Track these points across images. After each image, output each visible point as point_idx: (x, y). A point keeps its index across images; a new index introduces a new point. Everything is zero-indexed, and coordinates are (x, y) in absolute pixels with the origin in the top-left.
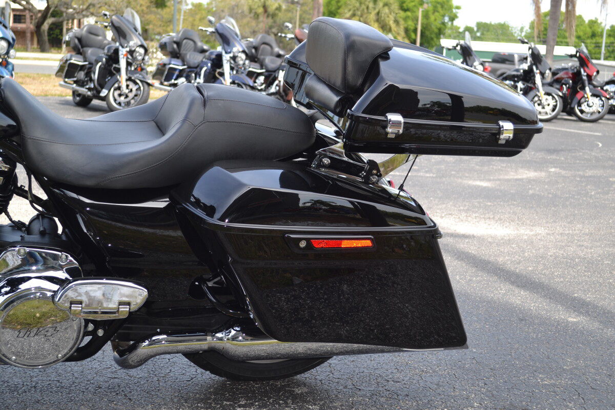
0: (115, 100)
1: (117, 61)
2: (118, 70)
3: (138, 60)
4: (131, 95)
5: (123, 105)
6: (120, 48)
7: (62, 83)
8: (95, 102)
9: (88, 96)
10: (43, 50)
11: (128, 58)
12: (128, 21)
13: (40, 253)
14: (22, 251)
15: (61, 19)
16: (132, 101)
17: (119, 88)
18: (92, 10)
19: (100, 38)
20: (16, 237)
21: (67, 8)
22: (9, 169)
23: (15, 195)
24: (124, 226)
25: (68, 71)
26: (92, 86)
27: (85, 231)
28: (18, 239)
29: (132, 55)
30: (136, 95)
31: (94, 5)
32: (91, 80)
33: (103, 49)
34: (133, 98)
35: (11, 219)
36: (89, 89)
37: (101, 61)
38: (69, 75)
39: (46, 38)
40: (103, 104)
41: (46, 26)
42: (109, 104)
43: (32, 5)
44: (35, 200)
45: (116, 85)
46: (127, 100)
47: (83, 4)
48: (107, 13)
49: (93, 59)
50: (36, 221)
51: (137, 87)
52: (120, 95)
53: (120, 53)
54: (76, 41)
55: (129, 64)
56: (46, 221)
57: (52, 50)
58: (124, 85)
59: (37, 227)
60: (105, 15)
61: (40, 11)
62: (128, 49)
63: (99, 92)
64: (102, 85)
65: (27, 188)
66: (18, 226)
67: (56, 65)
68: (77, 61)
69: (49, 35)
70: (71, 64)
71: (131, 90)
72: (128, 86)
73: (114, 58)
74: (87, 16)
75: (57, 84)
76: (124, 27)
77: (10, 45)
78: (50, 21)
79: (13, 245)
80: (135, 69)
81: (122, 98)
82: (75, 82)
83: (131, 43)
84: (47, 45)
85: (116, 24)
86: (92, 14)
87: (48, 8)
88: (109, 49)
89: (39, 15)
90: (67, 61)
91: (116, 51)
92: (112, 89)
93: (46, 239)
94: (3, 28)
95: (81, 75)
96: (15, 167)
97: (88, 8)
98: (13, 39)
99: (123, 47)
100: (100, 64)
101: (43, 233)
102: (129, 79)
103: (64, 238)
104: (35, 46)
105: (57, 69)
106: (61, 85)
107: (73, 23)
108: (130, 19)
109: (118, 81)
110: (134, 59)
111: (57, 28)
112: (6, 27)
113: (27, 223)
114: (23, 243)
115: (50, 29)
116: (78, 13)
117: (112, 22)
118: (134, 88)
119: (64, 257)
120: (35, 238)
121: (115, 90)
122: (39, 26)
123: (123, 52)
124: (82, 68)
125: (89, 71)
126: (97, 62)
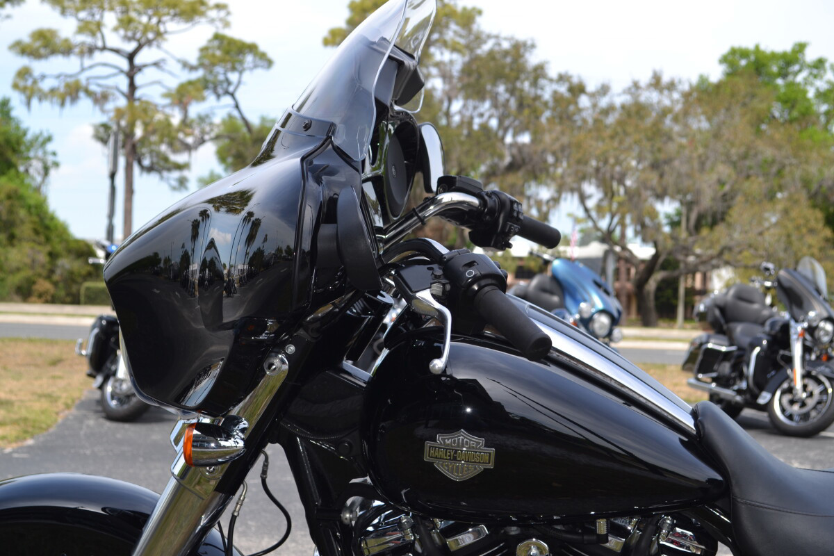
0: (783, 410)
1: (787, 345)
2: (789, 361)
3: (822, 343)
4: (811, 403)
5: (796, 418)
6: (792, 323)
7: (693, 381)
8: (747, 413)
9: (737, 403)
10: (647, 323)
11: (805, 339)
12: (805, 278)
15: (676, 273)
16: (813, 414)
17: (790, 390)
18: (726, 256)
19: (756, 306)
21: (687, 255)
25: (701, 360)
26: (744, 386)
29: (812, 334)
30: (819, 403)
31: (730, 249)
32: (741, 376)
33: (763, 324)
34: (814, 408)
36: (739, 392)
37: (760, 344)
38: (704, 368)
39: (651, 303)
40: (762, 416)
41: (652, 285)
42: (772, 415)
43: (630, 252)
45: (785, 385)
46: (805, 410)
48: (770, 266)
49: (745, 341)
51: (820, 388)
52: (792, 402)
53: (792, 331)
54: (718, 312)
55: (807, 350)
57: (662, 323)
58: (798, 385)
60: (767, 269)
61: (643, 261)
62: (806, 325)
63: (756, 397)
64: (761, 383)
67: (684, 347)
68: (718, 345)
69: (657, 298)
70: (708, 350)
71: (811, 395)
72: (805, 387)
73: (781, 338)
75: (684, 382)
76: (799, 288)
77: (613, 321)
78: (658, 276)
80: (818, 358)
81: (796, 408)
82: (714, 380)
83: (812, 314)
84: (653, 315)
85: (786, 284)
86: (727, 263)
87: (656, 257)
88: (773, 325)
89: (642, 267)
90: (701, 344)
91: (786, 328)
92: (778, 394)
94: (605, 295)
95: (726, 368)
97: (720, 254)
98: (618, 311)
99: (796, 321)
100: (758, 349)
102: (807, 375)
104: (634, 316)
105: (684, 357)
106: (690, 384)
107: (694, 279)
108: (809, 274)
109: (788, 377)
110: (816, 341)
111: (669, 286)
112: (607, 292)
115: (659, 289)
116: (703, 263)
117: (779, 281)
118: (817, 390)
121: (783, 393)
122: (640, 284)
123: (796, 329)
124: (726, 356)
125: (738, 360)
126: (753, 347)
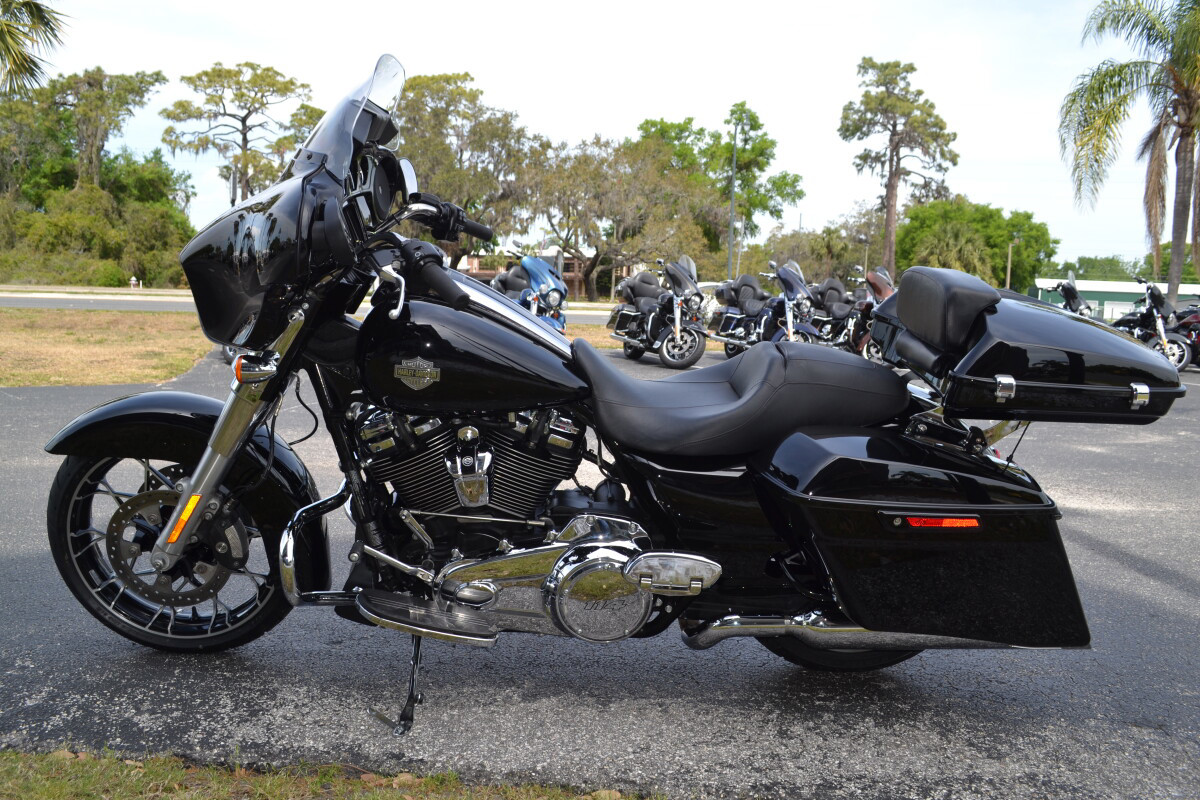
0: (669, 352)
1: (672, 311)
2: (673, 321)
3: (693, 309)
4: (686, 347)
5: (677, 357)
6: (675, 297)
7: (613, 334)
8: (647, 354)
9: (641, 348)
10: (591, 299)
11: (683, 307)
12: (683, 268)
13: (607, 521)
14: (591, 519)
15: (610, 267)
16: (687, 354)
17: (673, 340)
18: (642, 256)
19: (653, 286)
20: (583, 503)
21: (617, 255)
22: (579, 432)
23: (583, 460)
24: (693, 494)
25: (619, 322)
26: (645, 337)
27: (656, 499)
28: (586, 505)
29: (687, 305)
30: (691, 347)
31: (644, 251)
32: (644, 331)
33: (657, 298)
34: (688, 350)
35: (578, 484)
36: (642, 341)
37: (654, 311)
38: (620, 326)
39: (594, 287)
40: (656, 356)
41: (594, 275)
42: (662, 356)
43: (581, 253)
44: (604, 465)
45: (670, 337)
46: (681, 352)
47: (632, 250)
48: (662, 260)
49: (646, 309)
50: (603, 487)
51: (692, 338)
52: (674, 347)
53: (675, 302)
54: (629, 290)
55: (683, 314)
56: (614, 486)
57: (601, 299)
58: (678, 336)
59: (605, 493)
60: (660, 262)
61: (589, 259)
62: (683, 298)
63: (652, 344)
64: (655, 336)
65: (596, 452)
66: (584, 491)
67: (609, 313)
68: (630, 311)
69: (598, 283)
70: (623, 314)
71: (686, 342)
72: (682, 337)
73: (668, 307)
74: (637, 263)
75: (607, 335)
76: (679, 275)
77: (563, 297)
78: (599, 268)
79: (581, 511)
80: (690, 318)
81: (676, 350)
82: (627, 333)
83: (687, 291)
84: (596, 293)
85: (671, 272)
86: (642, 260)
87: (597, 256)
88: (663, 298)
89: (588, 263)
90: (619, 311)
91: (671, 300)
92: (666, 341)
93: (615, 507)
94: (556, 280)
95: (634, 326)
96: (585, 431)
97: (638, 254)
98: (565, 290)
99: (677, 296)
100: (653, 314)
101: (611, 501)
102: (684, 330)
103: (632, 505)
104: (583, 295)
105: (609, 319)
106: (612, 337)
107: (622, 270)
108: (686, 266)
109: (672, 331)
110: (690, 308)
111: (606, 275)
112: (558, 278)
113: (594, 488)
114: (591, 510)
115: (599, 277)
116: (627, 260)
117: (667, 270)
118: (689, 339)
119: (633, 526)
120: (602, 505)
121: (669, 341)
122: (587, 274)
123: (678, 300)
124: (634, 318)
125: (641, 321)
126: (650, 313)
